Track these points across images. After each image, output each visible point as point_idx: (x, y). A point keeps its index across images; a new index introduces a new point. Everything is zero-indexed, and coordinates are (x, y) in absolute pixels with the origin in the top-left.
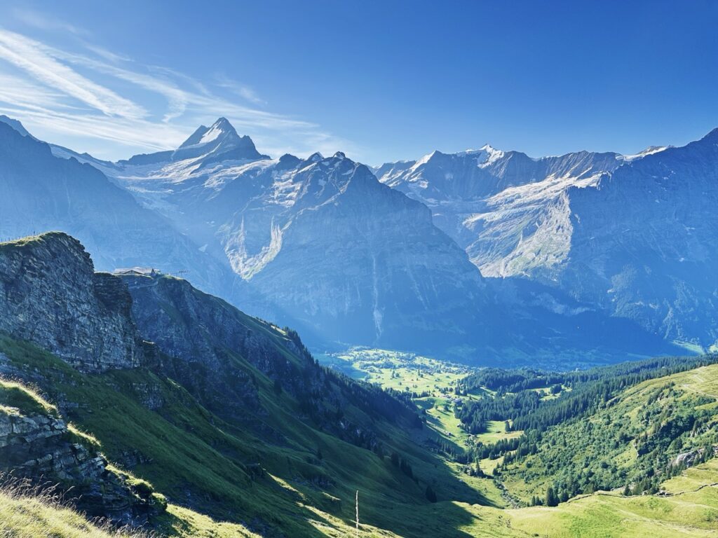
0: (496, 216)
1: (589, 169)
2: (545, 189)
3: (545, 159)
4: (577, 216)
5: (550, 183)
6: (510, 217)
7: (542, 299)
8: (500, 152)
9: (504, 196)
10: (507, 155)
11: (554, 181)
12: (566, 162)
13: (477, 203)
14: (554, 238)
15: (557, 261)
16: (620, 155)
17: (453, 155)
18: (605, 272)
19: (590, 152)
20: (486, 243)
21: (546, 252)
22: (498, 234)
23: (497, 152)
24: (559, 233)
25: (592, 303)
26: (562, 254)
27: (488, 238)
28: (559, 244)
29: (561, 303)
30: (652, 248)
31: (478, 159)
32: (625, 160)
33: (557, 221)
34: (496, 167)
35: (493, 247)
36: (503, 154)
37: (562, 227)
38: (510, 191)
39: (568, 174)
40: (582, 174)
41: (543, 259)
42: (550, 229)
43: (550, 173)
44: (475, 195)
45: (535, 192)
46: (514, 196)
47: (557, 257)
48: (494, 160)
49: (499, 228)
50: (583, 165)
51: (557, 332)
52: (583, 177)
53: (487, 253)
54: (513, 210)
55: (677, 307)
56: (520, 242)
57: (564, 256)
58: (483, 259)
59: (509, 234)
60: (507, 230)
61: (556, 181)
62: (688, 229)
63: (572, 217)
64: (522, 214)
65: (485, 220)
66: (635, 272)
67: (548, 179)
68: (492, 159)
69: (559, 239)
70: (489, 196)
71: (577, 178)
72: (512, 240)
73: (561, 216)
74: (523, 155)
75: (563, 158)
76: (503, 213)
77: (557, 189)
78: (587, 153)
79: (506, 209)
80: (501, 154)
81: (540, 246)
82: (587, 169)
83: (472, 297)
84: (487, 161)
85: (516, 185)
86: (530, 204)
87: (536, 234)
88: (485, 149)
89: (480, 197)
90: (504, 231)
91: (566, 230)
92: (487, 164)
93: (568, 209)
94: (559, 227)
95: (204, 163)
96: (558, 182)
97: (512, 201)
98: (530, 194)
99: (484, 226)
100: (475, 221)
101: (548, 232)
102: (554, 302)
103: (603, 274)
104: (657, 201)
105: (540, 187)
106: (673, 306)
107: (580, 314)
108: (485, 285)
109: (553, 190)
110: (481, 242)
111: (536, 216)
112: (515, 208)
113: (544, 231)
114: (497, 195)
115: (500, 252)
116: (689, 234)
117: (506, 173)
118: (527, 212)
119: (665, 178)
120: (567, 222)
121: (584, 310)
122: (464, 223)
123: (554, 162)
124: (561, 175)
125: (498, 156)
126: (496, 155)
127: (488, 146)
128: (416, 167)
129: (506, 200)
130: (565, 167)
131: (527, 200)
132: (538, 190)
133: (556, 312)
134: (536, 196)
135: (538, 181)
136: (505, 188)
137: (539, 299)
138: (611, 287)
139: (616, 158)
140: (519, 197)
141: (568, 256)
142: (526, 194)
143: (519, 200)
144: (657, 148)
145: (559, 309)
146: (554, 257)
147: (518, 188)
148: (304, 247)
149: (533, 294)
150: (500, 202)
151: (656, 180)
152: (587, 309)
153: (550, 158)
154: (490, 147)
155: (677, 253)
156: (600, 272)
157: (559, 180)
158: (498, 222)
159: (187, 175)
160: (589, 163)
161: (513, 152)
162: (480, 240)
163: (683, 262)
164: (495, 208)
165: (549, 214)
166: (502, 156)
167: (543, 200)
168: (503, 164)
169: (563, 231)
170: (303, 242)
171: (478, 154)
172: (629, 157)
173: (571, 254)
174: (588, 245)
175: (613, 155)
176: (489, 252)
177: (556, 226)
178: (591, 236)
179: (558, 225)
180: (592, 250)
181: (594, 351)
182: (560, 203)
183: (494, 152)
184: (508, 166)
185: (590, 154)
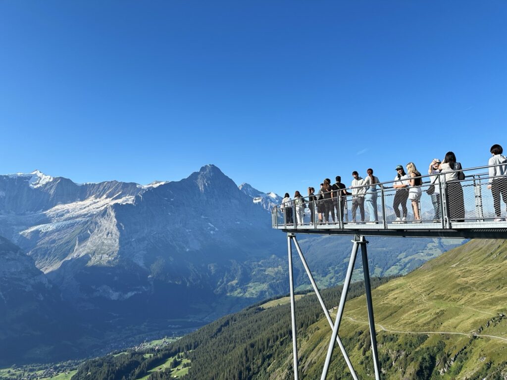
0: (50, 227)
1: (119, 193)
2: (88, 206)
3: (86, 185)
4: (121, 224)
5: (91, 202)
6: (63, 228)
7: (101, 291)
8: (49, 177)
9: (55, 211)
10: (55, 180)
11: (94, 201)
12: (102, 188)
13: (30, 217)
14: (106, 242)
15: (110, 259)
16: (139, 185)
17: (5, 176)
18: (144, 263)
19: (119, 182)
20: (43, 250)
21: (100, 252)
22: (54, 241)
23: (47, 177)
24: (108, 237)
25: (138, 287)
26: (113, 253)
27: (46, 246)
28: (109, 246)
29: (116, 291)
30: (171, 243)
31: (29, 181)
32: (142, 188)
33: (106, 229)
34: (46, 188)
35: (50, 253)
36: (52, 179)
37: (111, 233)
38: (60, 207)
39: (105, 196)
40: (115, 196)
41: (98, 258)
42: (101, 235)
43: (90, 195)
44: (27, 210)
45: (81, 209)
46: (64, 211)
47: (110, 256)
48: (44, 183)
49: (54, 236)
50: (115, 190)
51: (115, 315)
52: (116, 199)
53: (45, 258)
54: (65, 222)
55: (191, 281)
56: (76, 247)
57: (115, 254)
58: (41, 264)
59: (64, 241)
60: (62, 238)
61: (96, 201)
62: (187, 230)
63: (118, 225)
64: (72, 225)
65: (41, 231)
66: (164, 261)
67: (90, 199)
68: (43, 182)
69: (110, 242)
70: (41, 211)
71: (111, 199)
72: (67, 246)
73: (110, 224)
74: (68, 181)
75: (100, 184)
76: (57, 224)
77: (97, 206)
78: (117, 182)
79: (58, 221)
80: (50, 179)
81: (94, 248)
82: (118, 193)
83: (42, 299)
84: (38, 183)
85: (64, 203)
86: (77, 217)
87: (90, 240)
88: (36, 174)
89: (32, 212)
90: (59, 239)
91: (114, 235)
92: (39, 186)
93: (115, 220)
94: (108, 233)
96: (98, 202)
97: (63, 215)
98: (77, 210)
99: (40, 236)
100: (32, 232)
101: (100, 237)
102: (111, 291)
103: (144, 265)
104: (169, 214)
105: (84, 204)
106: (189, 280)
107: (131, 297)
108: (51, 286)
109: (94, 207)
110: (39, 249)
111: (86, 226)
112: (65, 220)
113: (96, 237)
114: (48, 211)
115: (57, 256)
116: (189, 233)
117: (56, 194)
118: (77, 223)
119: (172, 200)
120: (115, 230)
121: (133, 294)
122: (21, 233)
123: (94, 187)
124: (100, 196)
125: (47, 180)
126: (46, 179)
127: (39, 171)
129: (57, 214)
130: (102, 191)
131: (76, 214)
132: (83, 207)
133: (112, 299)
134: (82, 211)
135: (82, 200)
136: (56, 205)
137: (99, 291)
138: (151, 273)
139: (137, 186)
140: (68, 212)
141: (118, 254)
142: (74, 210)
143: (68, 214)
144: (159, 182)
145: (115, 296)
146: (107, 256)
147: (66, 205)
149: (94, 287)
150: (52, 216)
151: (166, 200)
152: (135, 292)
153: (90, 184)
154: (40, 172)
155: (185, 246)
156: (141, 263)
157: (98, 200)
158: (53, 232)
160: (119, 189)
161: (61, 177)
162: (37, 248)
163: (189, 251)
164: (47, 221)
165: (100, 224)
166: (51, 180)
167: (87, 214)
168: (53, 186)
169: (112, 236)
171: (29, 178)
172: (145, 187)
173: (120, 253)
174: (131, 245)
175: (135, 184)
176: (46, 257)
177: (106, 233)
178: (132, 238)
179: (107, 231)
180: (134, 248)
181: (146, 324)
182: (108, 215)
183: (44, 177)
184: (57, 188)
185: (119, 183)
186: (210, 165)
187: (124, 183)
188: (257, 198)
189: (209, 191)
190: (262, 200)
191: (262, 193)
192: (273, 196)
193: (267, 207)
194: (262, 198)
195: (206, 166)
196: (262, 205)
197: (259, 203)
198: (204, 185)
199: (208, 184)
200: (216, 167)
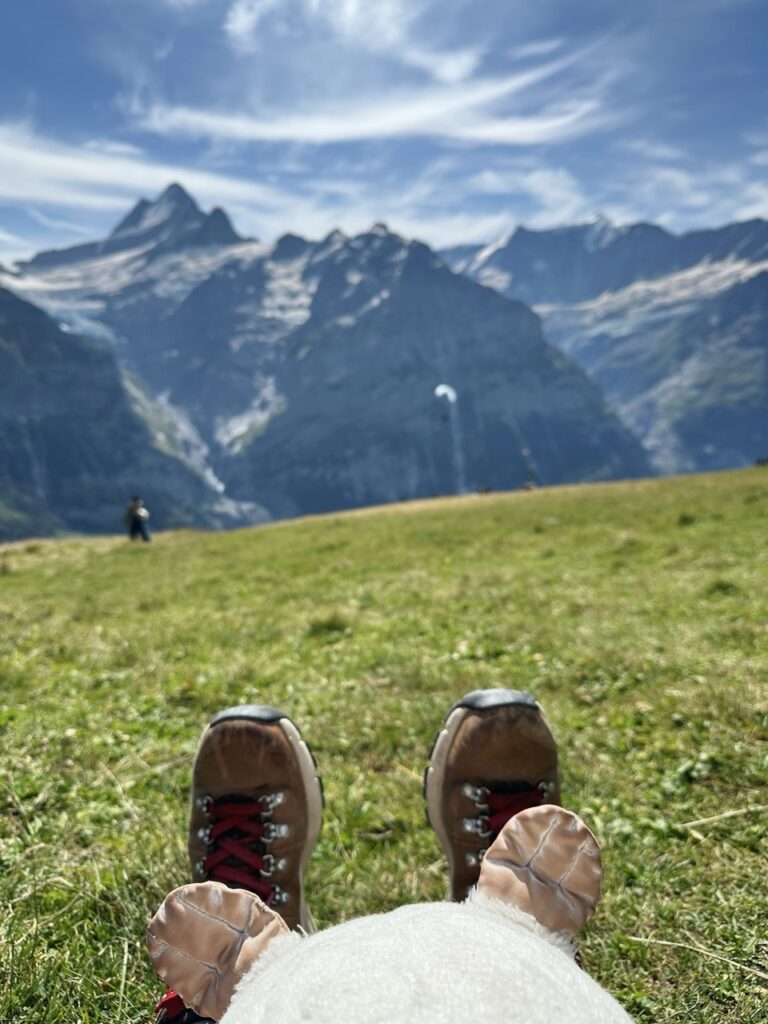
2: (696, 281)
5: (703, 272)
6: (647, 327)
9: (632, 294)
11: (708, 269)
27: (615, 365)
31: (585, 237)
38: (640, 287)
39: (733, 256)
43: (701, 256)
45: (679, 289)
46: (646, 295)
49: (630, 346)
52: (760, 261)
56: (673, 367)
60: (645, 349)
61: (712, 269)
64: (665, 323)
65: (607, 335)
67: (701, 266)
76: (633, 322)
84: (600, 241)
85: (651, 276)
86: (674, 306)
92: (601, 245)
95: (151, 257)
96: (716, 271)
97: (645, 303)
99: (606, 344)
101: (722, 348)
105: (687, 278)
111: (692, 326)
112: (650, 312)
117: (632, 259)
124: (720, 258)
128: (485, 254)
129: (636, 301)
130: (726, 244)
131: (668, 300)
134: (684, 293)
135: (683, 269)
136: (632, 283)
140: (655, 296)
142: (665, 291)
143: (655, 300)
147: (653, 282)
148: (336, 387)
150: (626, 305)
157: (716, 266)
158: (627, 337)
159: (125, 278)
167: (694, 299)
170: (334, 379)
171: (585, 230)
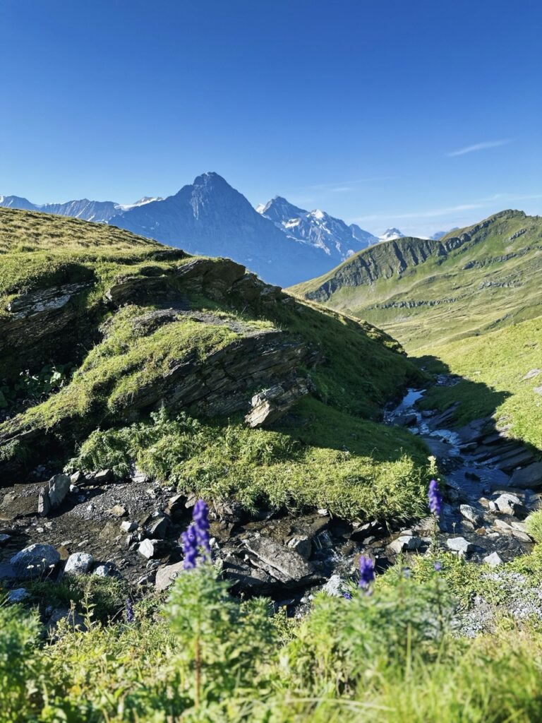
1: (92, 217)
3: (49, 206)
10: (7, 200)
16: (118, 204)
19: (91, 200)
32: (122, 209)
50: (86, 213)
74: (23, 200)
75: (66, 205)
78: (88, 201)
82: (90, 217)
119: (152, 228)
123: (58, 209)
139: (115, 207)
144: (149, 199)
151: (145, 230)
153: (53, 205)
160: (91, 211)
161: (14, 196)
166: (1, 201)
172: (126, 207)
175: (110, 204)
185: (91, 202)
186: (209, 173)
187: (97, 203)
188: (293, 220)
189: (207, 214)
190: (300, 224)
191: (304, 211)
192: (319, 215)
193: (307, 234)
194: (300, 219)
195: (203, 175)
196: (301, 231)
197: (296, 227)
198: (200, 205)
199: (206, 204)
200: (219, 176)
